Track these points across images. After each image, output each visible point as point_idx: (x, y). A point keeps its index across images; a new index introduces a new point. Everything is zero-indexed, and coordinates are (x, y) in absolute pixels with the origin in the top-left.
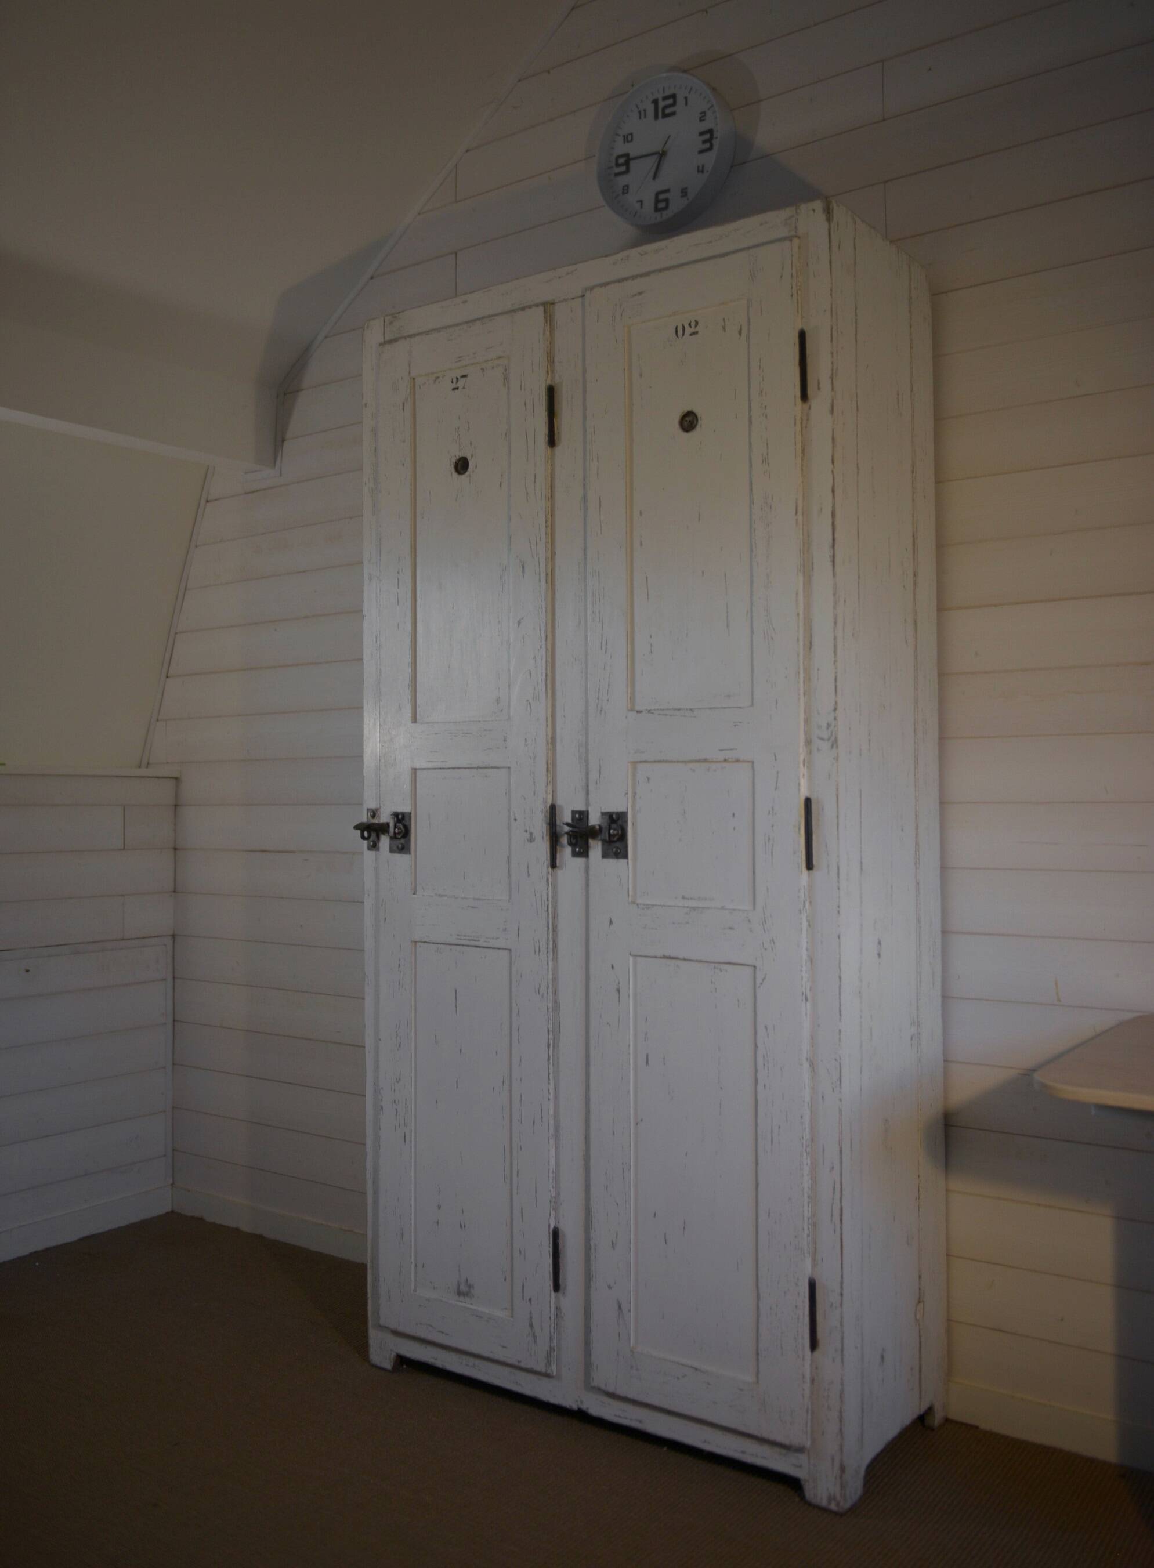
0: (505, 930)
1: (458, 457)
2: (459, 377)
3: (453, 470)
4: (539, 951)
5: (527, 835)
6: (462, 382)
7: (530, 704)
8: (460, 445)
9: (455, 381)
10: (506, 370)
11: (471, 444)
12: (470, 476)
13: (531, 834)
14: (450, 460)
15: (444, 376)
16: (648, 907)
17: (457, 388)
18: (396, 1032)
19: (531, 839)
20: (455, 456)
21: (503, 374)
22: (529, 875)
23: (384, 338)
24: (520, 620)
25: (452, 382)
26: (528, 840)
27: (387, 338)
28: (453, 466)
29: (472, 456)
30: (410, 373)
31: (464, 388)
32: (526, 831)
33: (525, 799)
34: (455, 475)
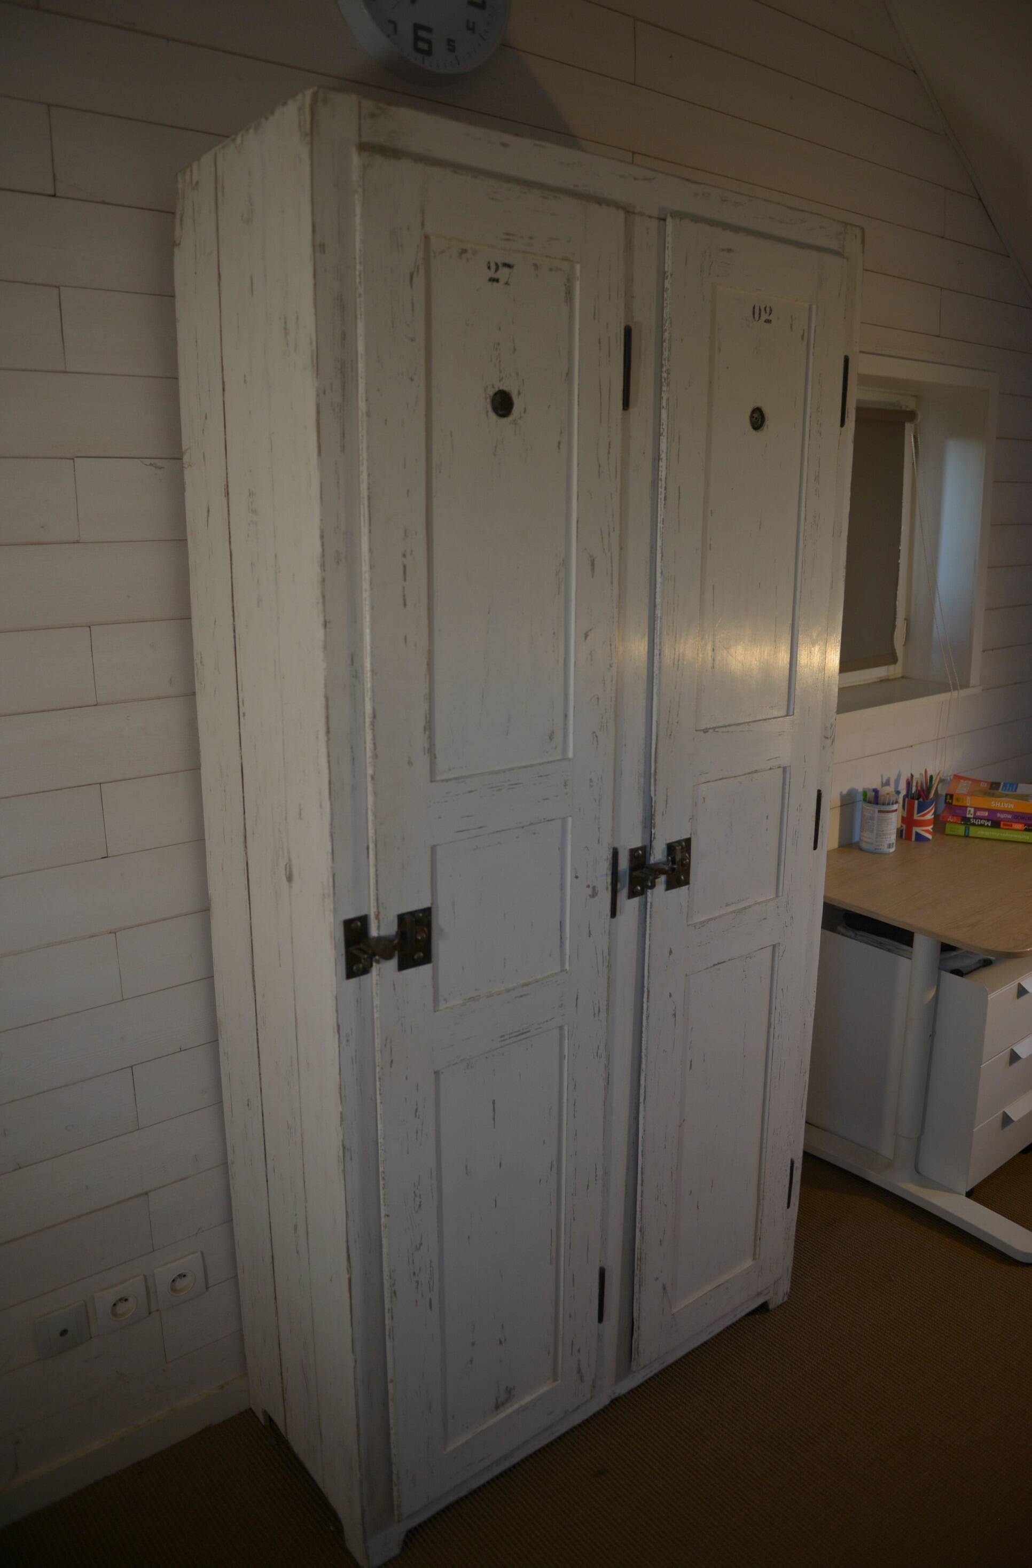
0: (561, 1006)
1: (497, 390)
2: (500, 265)
3: (490, 409)
4: (599, 1011)
5: (590, 891)
6: (503, 273)
7: (597, 736)
8: (500, 372)
9: (493, 267)
10: (569, 280)
11: (517, 374)
12: (515, 422)
13: (594, 888)
14: (485, 390)
15: (475, 253)
16: (703, 924)
17: (497, 281)
18: (414, 1192)
19: (594, 894)
20: (493, 387)
21: (565, 285)
22: (590, 935)
23: (360, 136)
24: (587, 632)
25: (489, 268)
26: (590, 896)
27: (365, 139)
28: (489, 400)
29: (519, 393)
30: (423, 225)
31: (507, 283)
32: (588, 886)
33: (588, 850)
34: (493, 416)
